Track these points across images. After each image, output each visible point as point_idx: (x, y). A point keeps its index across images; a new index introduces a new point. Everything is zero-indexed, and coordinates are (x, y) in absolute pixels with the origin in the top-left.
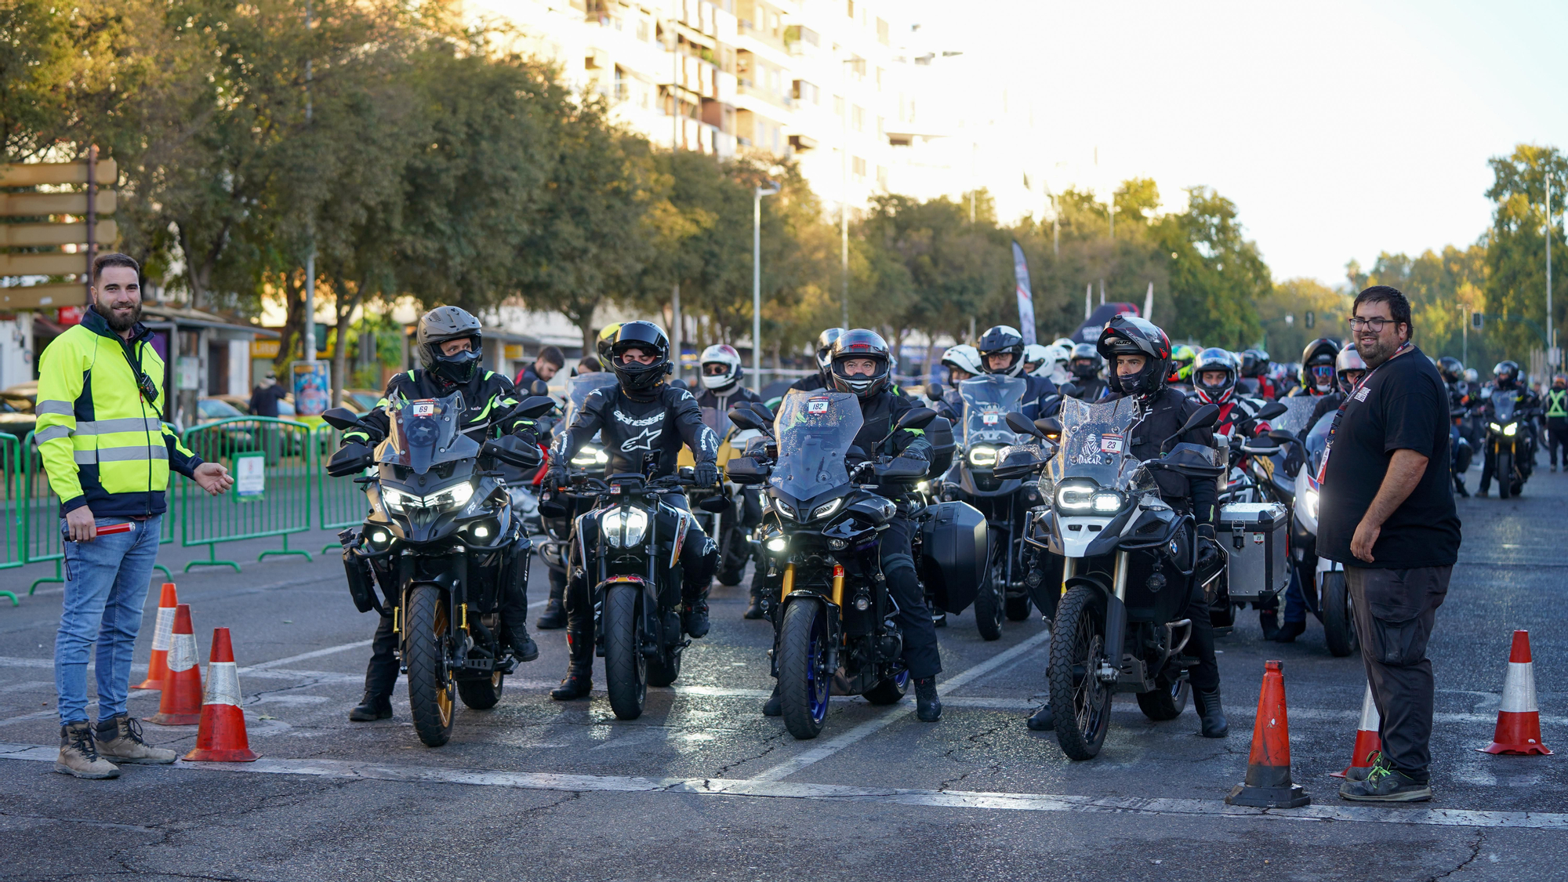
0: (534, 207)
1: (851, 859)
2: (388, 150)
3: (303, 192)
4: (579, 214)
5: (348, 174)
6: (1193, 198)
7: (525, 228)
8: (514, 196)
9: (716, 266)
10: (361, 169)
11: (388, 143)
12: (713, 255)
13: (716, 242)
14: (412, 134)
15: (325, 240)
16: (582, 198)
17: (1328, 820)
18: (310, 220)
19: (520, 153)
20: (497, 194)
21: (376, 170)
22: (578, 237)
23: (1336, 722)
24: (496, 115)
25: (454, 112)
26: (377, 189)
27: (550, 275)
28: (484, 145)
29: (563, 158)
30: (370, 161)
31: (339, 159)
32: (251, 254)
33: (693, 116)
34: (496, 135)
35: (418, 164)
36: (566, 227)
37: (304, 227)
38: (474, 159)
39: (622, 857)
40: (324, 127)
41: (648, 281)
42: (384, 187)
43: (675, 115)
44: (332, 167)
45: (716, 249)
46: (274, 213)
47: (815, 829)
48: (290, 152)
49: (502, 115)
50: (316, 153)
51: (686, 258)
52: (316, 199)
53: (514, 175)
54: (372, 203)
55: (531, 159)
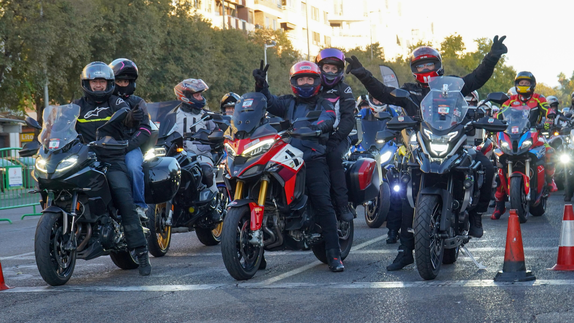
0: (156, 57)
1: (306, 308)
2: (81, 29)
3: (40, 51)
4: (178, 60)
5: (63, 42)
6: (480, 44)
7: (152, 67)
8: (145, 51)
9: (247, 84)
10: (68, 39)
11: (82, 26)
12: (245, 78)
13: (246, 72)
14: (93, 21)
15: (52, 77)
16: (179, 52)
17: (545, 285)
18: (44, 65)
19: (147, 30)
20: (137, 51)
21: (76, 39)
22: (178, 71)
23: (550, 251)
24: (134, 11)
25: (114, 11)
26: (77, 49)
27: (165, 91)
28: (129, 26)
29: (169, 33)
30: (73, 35)
31: (57, 34)
32: (16, 84)
33: (233, 15)
34: (135, 21)
35: (97, 36)
36: (172, 67)
37: (42, 69)
38: (125, 33)
39: (193, 313)
40: (49, 19)
41: (213, 92)
42: (80, 48)
43: (223, 15)
44: (53, 37)
45: (246, 75)
46: (27, 63)
47: (290, 299)
48: (32, 32)
49: (137, 11)
50: (46, 32)
51: (232, 80)
52: (47, 55)
53: (145, 40)
54: (75, 56)
55: (153, 33)
